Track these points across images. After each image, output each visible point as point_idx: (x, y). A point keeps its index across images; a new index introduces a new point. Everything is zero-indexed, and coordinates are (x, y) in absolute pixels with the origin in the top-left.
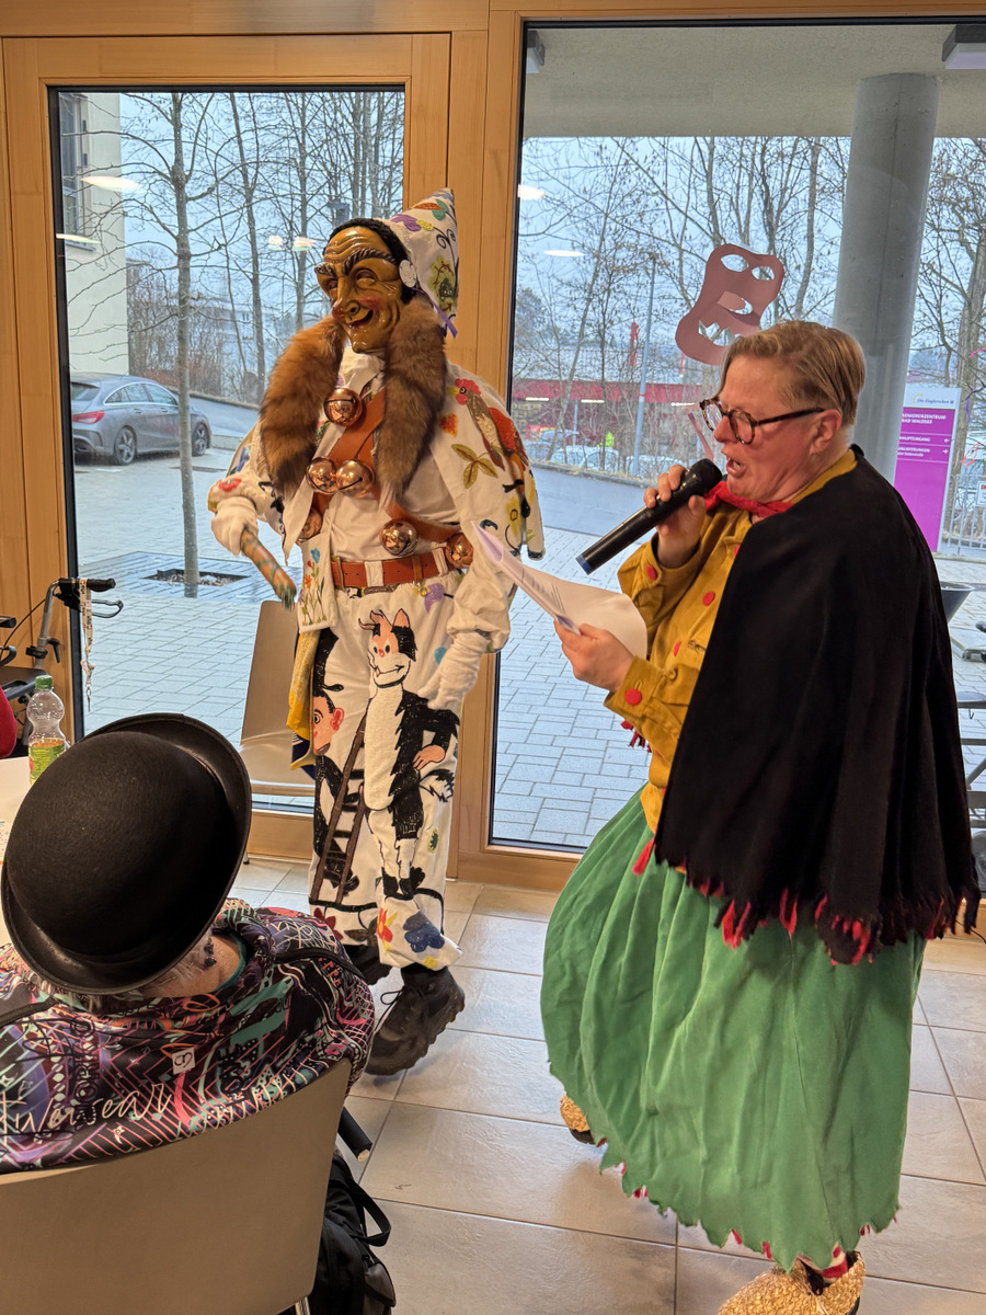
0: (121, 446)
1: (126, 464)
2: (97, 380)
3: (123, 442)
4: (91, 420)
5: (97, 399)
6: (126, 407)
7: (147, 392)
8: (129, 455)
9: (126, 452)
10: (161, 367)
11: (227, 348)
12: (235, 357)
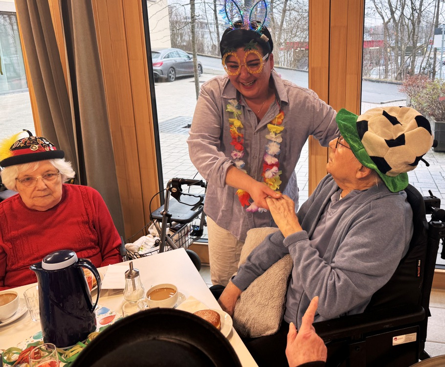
0: (170, 75)
1: (172, 81)
2: (159, 50)
3: (170, 73)
4: (159, 65)
5: (160, 57)
6: (171, 60)
7: (178, 54)
8: (173, 78)
9: (172, 77)
10: (182, 44)
11: (206, 36)
12: (209, 39)
